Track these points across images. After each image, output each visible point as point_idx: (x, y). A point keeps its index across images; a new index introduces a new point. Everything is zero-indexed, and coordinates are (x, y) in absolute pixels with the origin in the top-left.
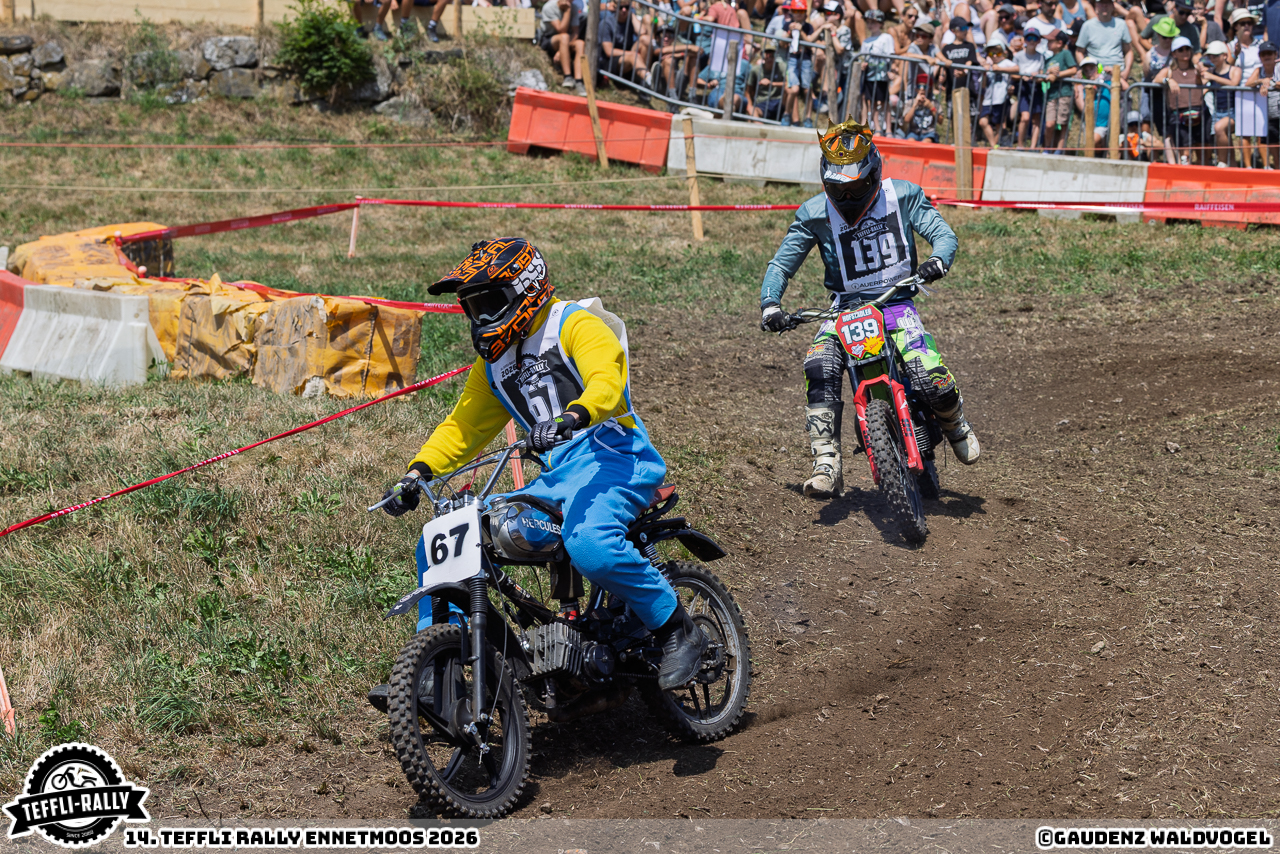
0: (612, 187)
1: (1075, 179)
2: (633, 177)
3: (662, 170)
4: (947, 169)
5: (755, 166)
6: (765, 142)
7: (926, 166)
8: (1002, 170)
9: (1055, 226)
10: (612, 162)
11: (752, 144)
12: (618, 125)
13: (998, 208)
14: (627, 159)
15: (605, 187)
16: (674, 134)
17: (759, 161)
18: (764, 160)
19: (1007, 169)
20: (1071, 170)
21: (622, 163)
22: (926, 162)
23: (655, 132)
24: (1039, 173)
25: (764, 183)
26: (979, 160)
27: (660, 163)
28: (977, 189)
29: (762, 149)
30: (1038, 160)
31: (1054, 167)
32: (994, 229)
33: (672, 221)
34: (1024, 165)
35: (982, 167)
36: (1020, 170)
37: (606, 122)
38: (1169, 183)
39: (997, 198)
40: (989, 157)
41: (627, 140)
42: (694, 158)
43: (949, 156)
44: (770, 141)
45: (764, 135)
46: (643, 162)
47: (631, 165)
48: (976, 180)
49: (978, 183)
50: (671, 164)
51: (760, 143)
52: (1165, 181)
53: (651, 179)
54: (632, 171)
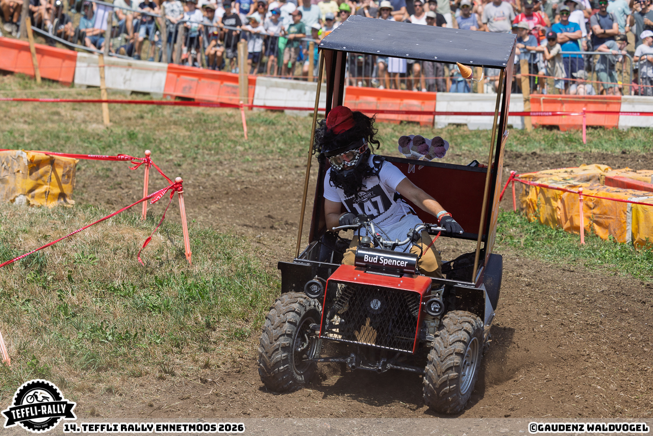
0: (46, 94)
1: (305, 94)
2: (56, 88)
3: (71, 84)
4: (233, 87)
5: (125, 83)
6: (130, 70)
7: (222, 85)
8: (264, 88)
9: (297, 120)
10: (43, 79)
11: (123, 71)
12: (46, 58)
13: (262, 109)
14: (52, 77)
15: (42, 93)
16: (78, 64)
17: (127, 80)
18: (130, 80)
19: (267, 87)
20: (303, 89)
21: (49, 80)
22: (222, 83)
23: (67, 63)
24: (285, 90)
25: (130, 93)
26: (252, 82)
27: (70, 80)
28: (251, 98)
29: (129, 73)
30: (285, 84)
31: (294, 87)
32: (266, 121)
33: (87, 113)
34: (277, 85)
35: (253, 87)
36: (275, 89)
37: (40, 56)
38: (358, 97)
39: (261, 104)
40: (257, 82)
41: (51, 67)
42: (104, 78)
43: (235, 80)
44: (134, 69)
45: (130, 65)
46: (61, 79)
47: (54, 81)
48: (250, 94)
49: (251, 95)
50: (77, 81)
51: (127, 70)
52: (355, 97)
53: (66, 90)
54: (55, 84)
